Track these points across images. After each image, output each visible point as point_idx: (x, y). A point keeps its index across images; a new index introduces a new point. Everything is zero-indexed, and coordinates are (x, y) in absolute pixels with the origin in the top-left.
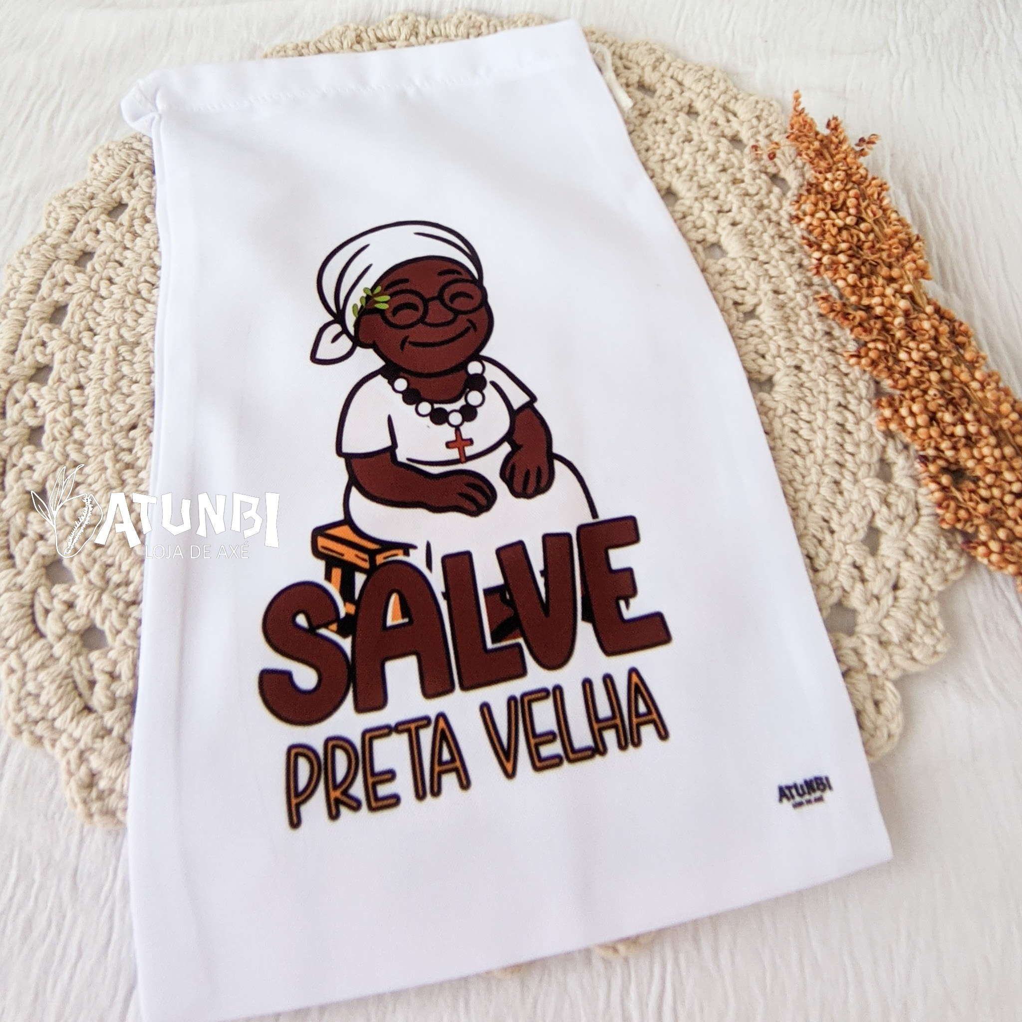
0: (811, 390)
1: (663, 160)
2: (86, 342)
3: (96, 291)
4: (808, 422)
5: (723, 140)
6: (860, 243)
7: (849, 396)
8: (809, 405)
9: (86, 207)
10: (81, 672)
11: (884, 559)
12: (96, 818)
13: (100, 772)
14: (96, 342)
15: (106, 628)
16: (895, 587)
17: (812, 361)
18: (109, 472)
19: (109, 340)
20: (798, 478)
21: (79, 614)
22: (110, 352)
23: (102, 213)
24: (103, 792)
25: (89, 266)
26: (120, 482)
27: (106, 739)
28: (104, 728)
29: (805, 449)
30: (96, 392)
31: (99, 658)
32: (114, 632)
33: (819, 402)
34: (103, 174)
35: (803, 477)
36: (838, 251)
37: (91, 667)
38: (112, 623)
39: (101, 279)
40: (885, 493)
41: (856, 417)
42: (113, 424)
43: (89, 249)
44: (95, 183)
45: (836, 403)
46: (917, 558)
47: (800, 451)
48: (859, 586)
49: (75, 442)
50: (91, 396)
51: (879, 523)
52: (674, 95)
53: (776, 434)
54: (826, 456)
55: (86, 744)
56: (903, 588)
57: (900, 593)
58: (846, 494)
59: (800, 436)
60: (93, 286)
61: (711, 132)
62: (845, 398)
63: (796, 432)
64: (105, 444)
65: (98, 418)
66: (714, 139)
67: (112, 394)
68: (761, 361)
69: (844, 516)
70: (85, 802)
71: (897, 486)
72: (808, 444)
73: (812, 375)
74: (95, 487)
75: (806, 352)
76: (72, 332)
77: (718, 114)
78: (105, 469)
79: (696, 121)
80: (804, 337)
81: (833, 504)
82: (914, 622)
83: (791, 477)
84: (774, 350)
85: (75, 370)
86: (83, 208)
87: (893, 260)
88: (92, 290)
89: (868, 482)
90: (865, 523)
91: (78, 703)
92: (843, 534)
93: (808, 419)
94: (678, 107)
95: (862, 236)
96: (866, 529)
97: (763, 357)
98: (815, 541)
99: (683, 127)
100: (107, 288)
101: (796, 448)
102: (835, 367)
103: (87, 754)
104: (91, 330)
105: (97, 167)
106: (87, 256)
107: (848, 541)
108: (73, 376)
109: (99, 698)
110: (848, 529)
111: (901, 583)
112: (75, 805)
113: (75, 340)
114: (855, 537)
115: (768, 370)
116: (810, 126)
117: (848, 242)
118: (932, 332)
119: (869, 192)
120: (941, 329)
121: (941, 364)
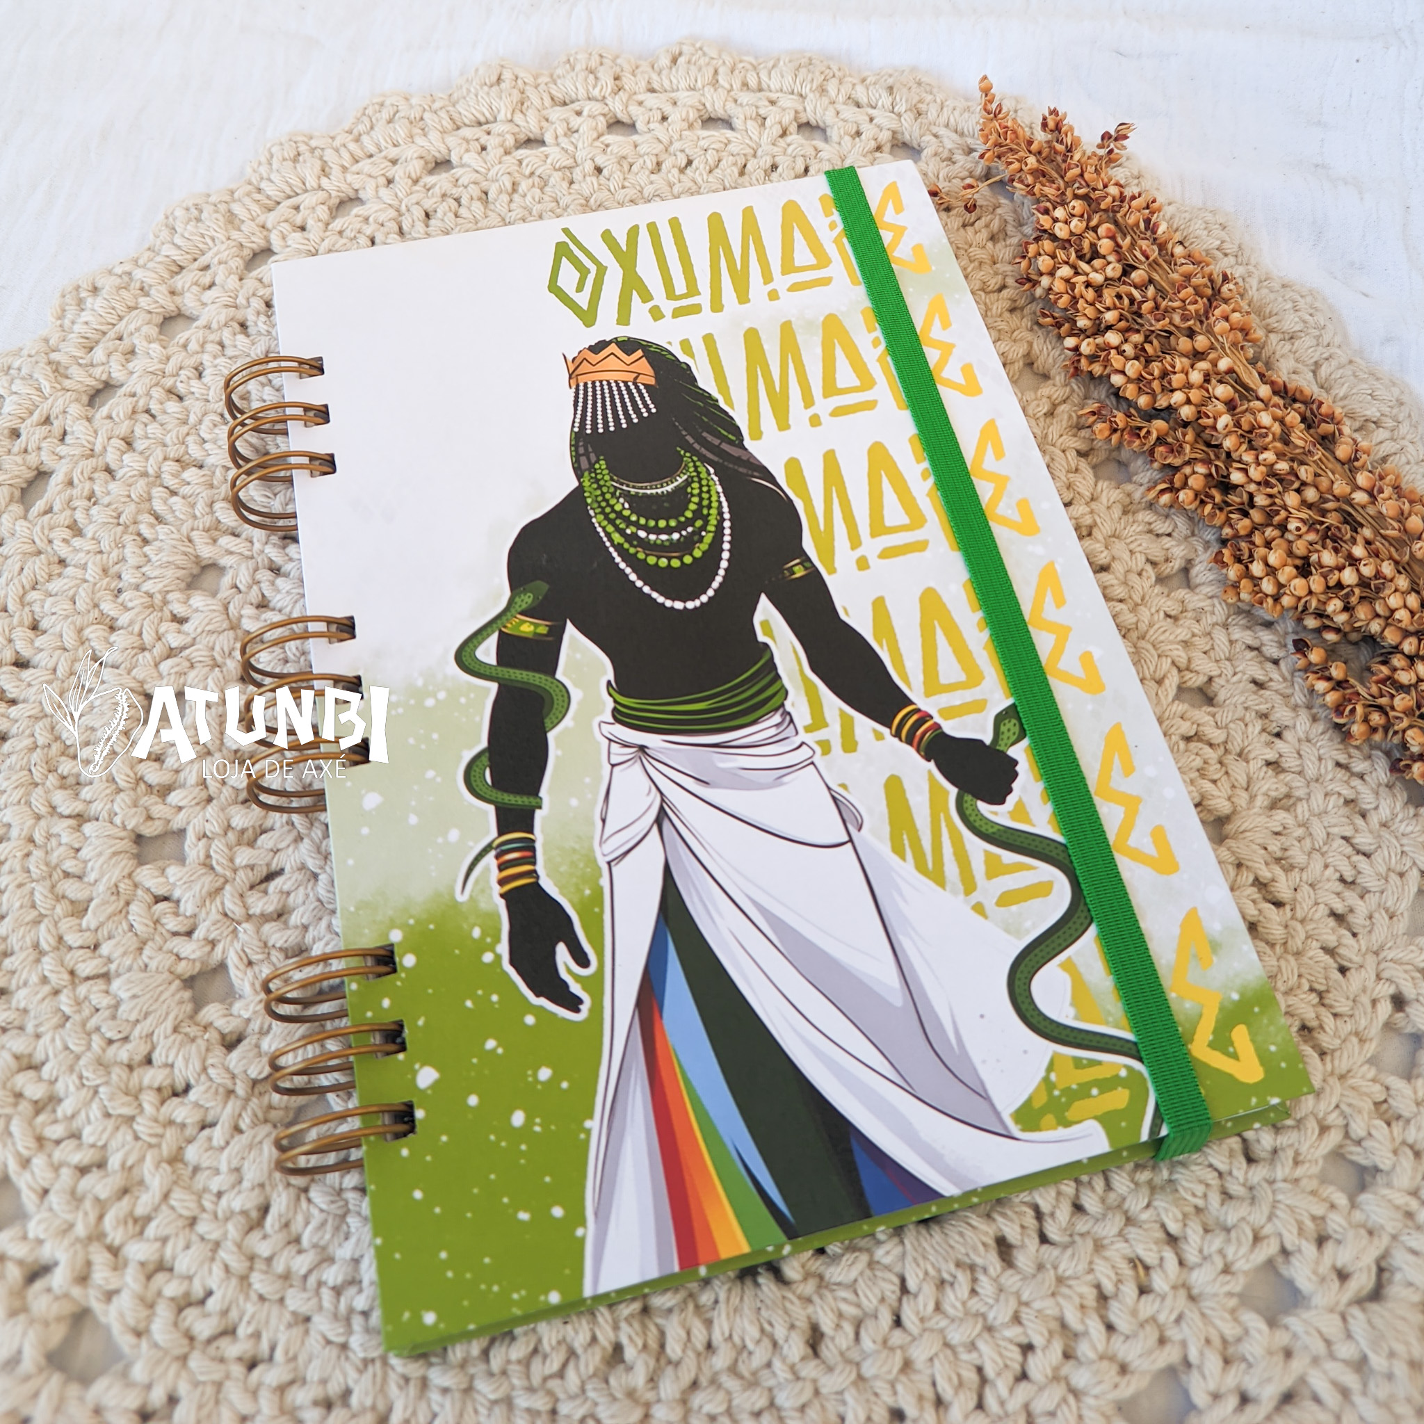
6: (1135, 306)
36: (1103, 327)
87: (1192, 322)
116: (1014, 132)
117: (1115, 308)
118: (1277, 428)
119: (1131, 220)
120: (1288, 419)
121: (1297, 477)
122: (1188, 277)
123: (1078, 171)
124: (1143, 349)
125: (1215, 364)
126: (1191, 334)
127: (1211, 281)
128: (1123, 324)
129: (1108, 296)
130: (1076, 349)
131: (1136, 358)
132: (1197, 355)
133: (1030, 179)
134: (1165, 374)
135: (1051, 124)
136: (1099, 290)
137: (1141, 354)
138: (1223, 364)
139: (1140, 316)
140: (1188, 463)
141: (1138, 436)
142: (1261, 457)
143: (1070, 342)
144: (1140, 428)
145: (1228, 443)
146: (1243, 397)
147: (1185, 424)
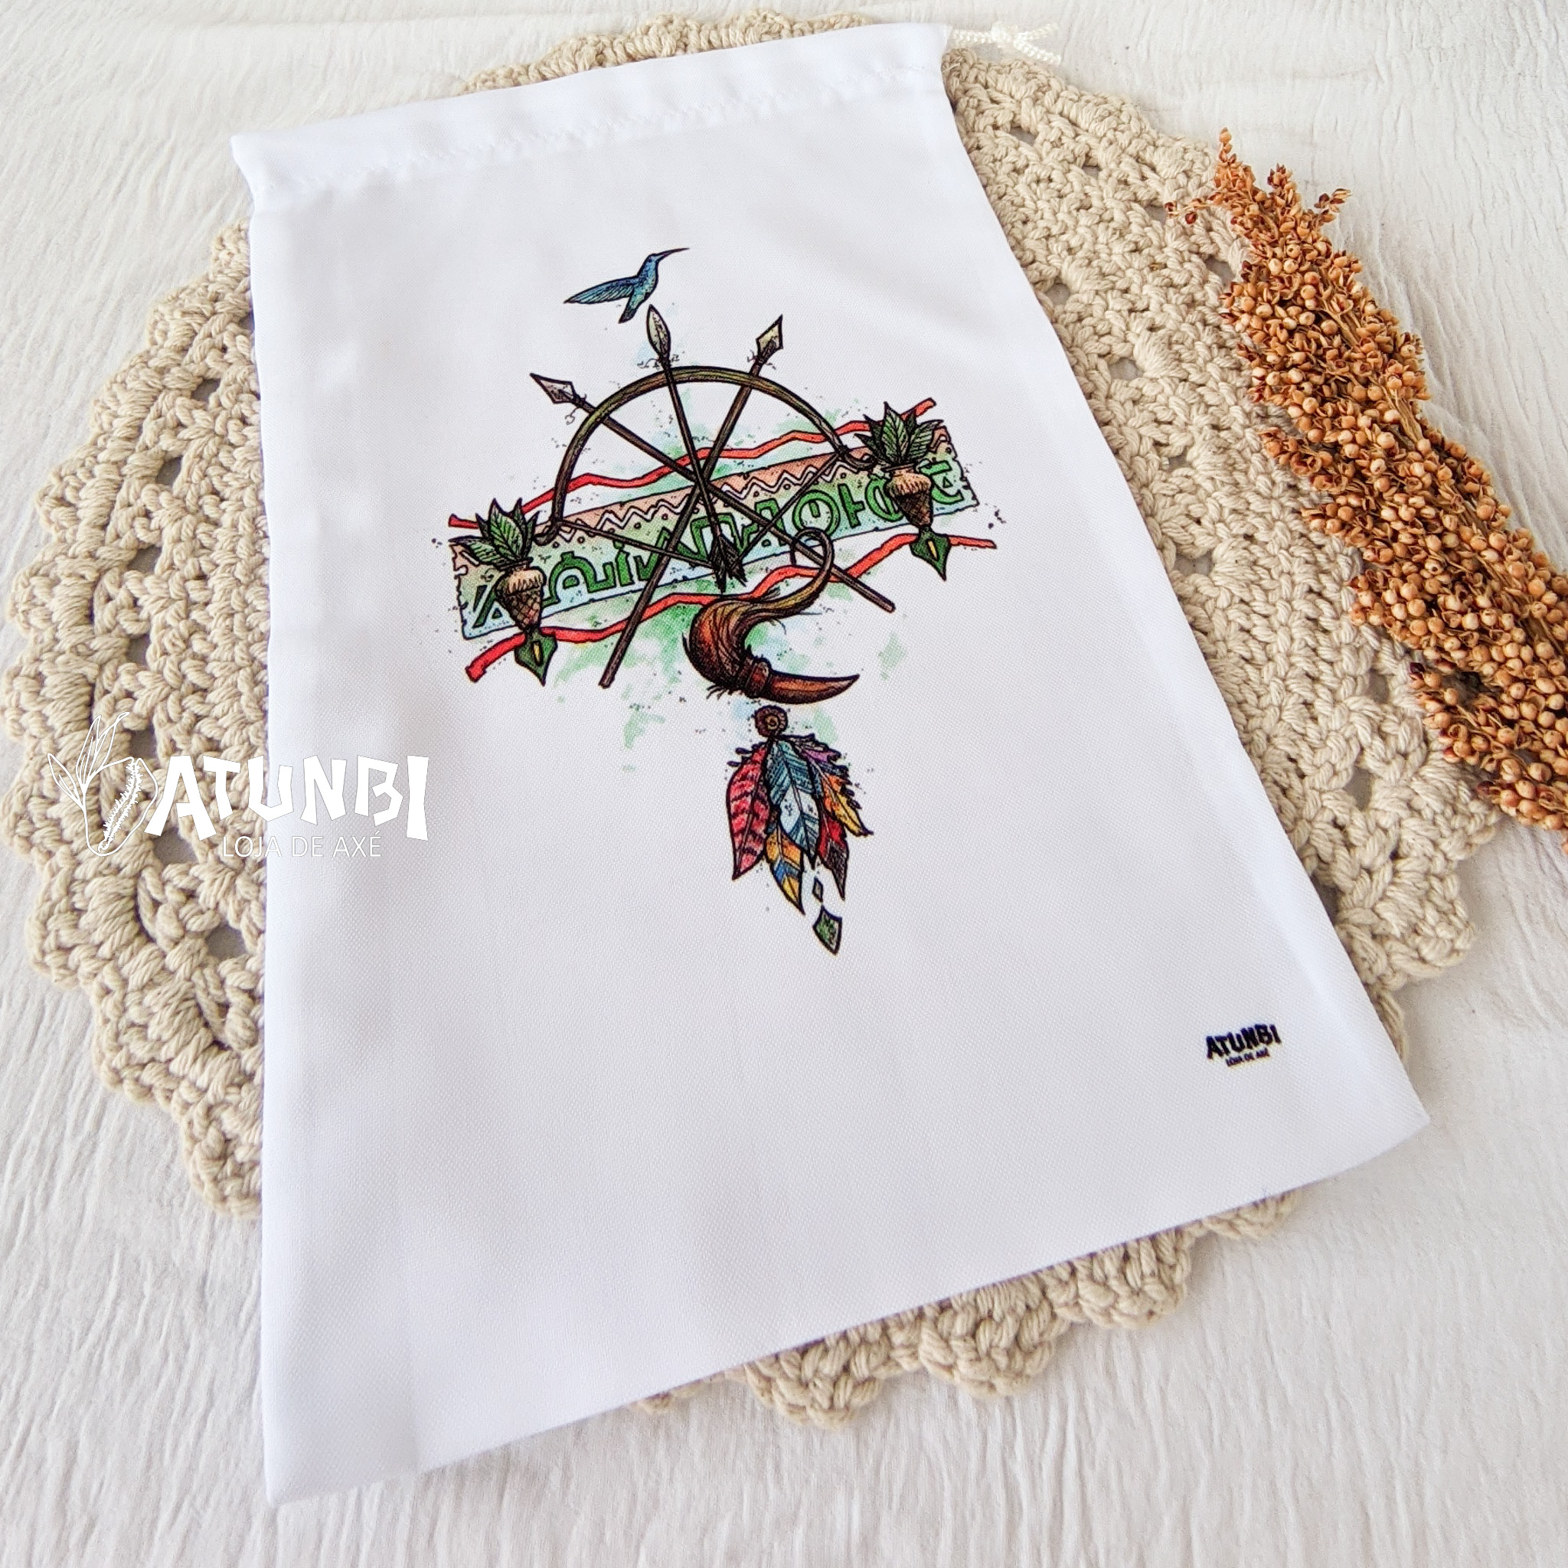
0: (1269, 570)
1: (1047, 237)
2: (209, 510)
3: (222, 437)
4: (1266, 617)
5: (1136, 206)
6: (1321, 352)
7: (1324, 578)
8: (1266, 591)
9: (207, 314)
10: (206, 990)
11: (1379, 814)
12: (234, 1204)
13: (237, 1136)
14: (224, 511)
15: (242, 926)
16: (1395, 856)
17: (1270, 528)
18: (243, 698)
19: (242, 508)
20: (1252, 698)
21: (204, 908)
22: (244, 526)
23: (231, 321)
24: (242, 1164)
25: (212, 399)
26: (261, 714)
27: (245, 1088)
28: (241, 1072)
29: (1260, 657)
30: (226, 582)
31: (233, 970)
32: (255, 932)
33: (1280, 587)
34: (232, 265)
35: (1259, 697)
36: (1289, 364)
37: (222, 982)
38: (250, 920)
39: (231, 418)
40: (1377, 719)
41: (1335, 610)
42: (250, 629)
43: (211, 375)
44: (220, 278)
45: (1306, 588)
46: (1427, 813)
47: (1253, 658)
48: (1342, 852)
49: (194, 656)
50: (216, 590)
51: (1370, 763)
52: (1064, 140)
53: (1218, 634)
54: (1291, 665)
55: (215, 1096)
56: (1406, 856)
57: (1401, 864)
58: (1320, 720)
59: (1254, 638)
60: (218, 429)
61: (1119, 195)
62: (1319, 581)
63: (1248, 631)
64: (238, 660)
65: (228, 622)
66: (1122, 206)
67: (247, 586)
68: (1194, 528)
69: (1319, 753)
70: (215, 1180)
71: (1396, 707)
72: (1264, 649)
73: (1269, 547)
74: (225, 722)
75: (1262, 515)
76: (189, 497)
77: (1128, 168)
78: (240, 694)
79: (1097, 178)
80: (1258, 493)
81: (1304, 735)
82: (1422, 906)
83: (1240, 697)
84: (1213, 513)
85: (193, 551)
86: (202, 314)
87: (1368, 374)
88: (216, 434)
89: (1354, 703)
90: (1349, 762)
91: (203, 1037)
92: (1318, 779)
93: (1264, 612)
94: (1070, 157)
95: (1324, 341)
96: (1350, 771)
97: (1198, 522)
98: (1277, 789)
99: (1077, 188)
100: (240, 431)
101: (1247, 655)
102: (1302, 535)
103: (217, 1112)
104: (215, 492)
105: (223, 256)
106: (210, 386)
107: (1326, 788)
108: (190, 561)
109: (233, 1028)
110: (1326, 771)
111: (1404, 849)
112: (202, 1185)
113: (193, 508)
114: (1334, 782)
115: (1203, 542)
116: (1244, 181)
117: (1303, 350)
118: (1427, 480)
119: (1332, 275)
120: (1440, 473)
121: (1442, 524)
122: (1373, 334)
123: (1292, 224)
124: (1321, 390)
125: (1382, 413)
126: (1366, 384)
127: (1395, 340)
128: (1307, 365)
129: (1298, 339)
130: (1263, 378)
131: (1314, 395)
132: (1367, 403)
133: (1249, 224)
134: (1337, 414)
135: (1276, 180)
136: (1291, 333)
137: (1317, 392)
138: (1389, 416)
139: (1325, 361)
140: (1344, 494)
141: (1305, 464)
142: (1412, 500)
143: (1259, 372)
144: (1307, 456)
145: (1379, 484)
146: (1402, 445)
147: (1348, 460)
